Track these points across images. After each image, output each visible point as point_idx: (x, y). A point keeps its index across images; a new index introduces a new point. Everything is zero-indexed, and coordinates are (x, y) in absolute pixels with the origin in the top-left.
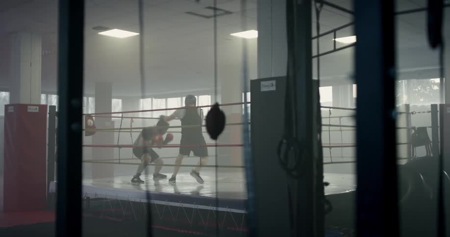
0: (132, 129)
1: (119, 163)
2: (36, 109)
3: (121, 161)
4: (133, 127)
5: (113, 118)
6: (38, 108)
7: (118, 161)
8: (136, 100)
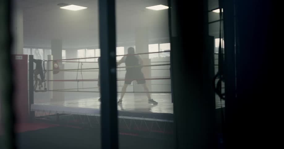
0: (82, 69)
1: (78, 91)
2: (21, 57)
3: (79, 90)
4: (82, 68)
5: (63, 62)
6: (22, 56)
7: (77, 90)
8: (75, 51)
